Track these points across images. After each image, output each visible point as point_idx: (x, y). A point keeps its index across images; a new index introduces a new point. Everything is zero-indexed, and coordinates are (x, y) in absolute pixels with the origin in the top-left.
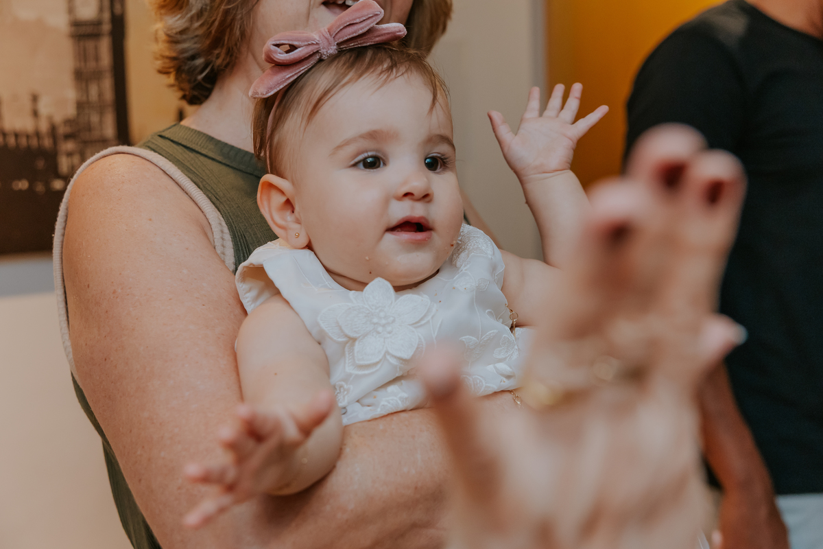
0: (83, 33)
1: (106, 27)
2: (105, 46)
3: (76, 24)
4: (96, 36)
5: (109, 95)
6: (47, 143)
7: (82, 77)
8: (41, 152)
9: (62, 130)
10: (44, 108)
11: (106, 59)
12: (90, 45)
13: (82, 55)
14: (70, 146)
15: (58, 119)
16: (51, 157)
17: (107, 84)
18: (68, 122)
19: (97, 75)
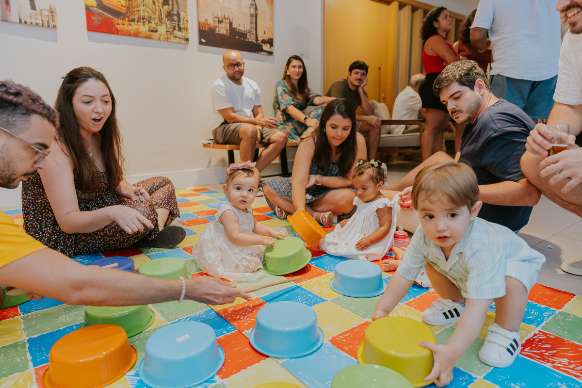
0: (252, 16)
1: (255, 15)
2: (254, 18)
3: (251, 14)
4: (253, 16)
5: (255, 27)
6: (246, 33)
7: (251, 23)
8: (245, 34)
9: (248, 31)
10: (245, 27)
11: (254, 21)
12: (252, 17)
13: (251, 19)
14: (249, 34)
15: (247, 29)
16: (246, 35)
17: (255, 24)
18: (249, 30)
19: (253, 23)
